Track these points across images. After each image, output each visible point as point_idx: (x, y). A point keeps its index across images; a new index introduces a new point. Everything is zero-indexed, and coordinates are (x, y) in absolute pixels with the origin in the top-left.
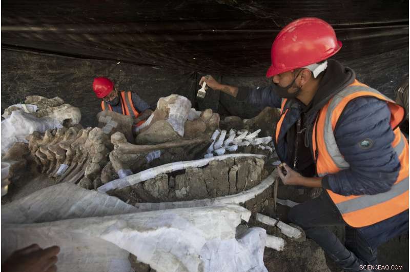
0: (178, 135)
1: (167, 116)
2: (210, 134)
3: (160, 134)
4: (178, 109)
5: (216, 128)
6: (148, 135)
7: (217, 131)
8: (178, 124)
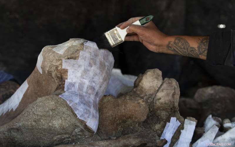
0: (86, 127)
1: (61, 87)
2: (157, 127)
3: (46, 127)
4: (86, 71)
5: (172, 112)
6: (18, 130)
7: (173, 119)
8: (87, 103)
